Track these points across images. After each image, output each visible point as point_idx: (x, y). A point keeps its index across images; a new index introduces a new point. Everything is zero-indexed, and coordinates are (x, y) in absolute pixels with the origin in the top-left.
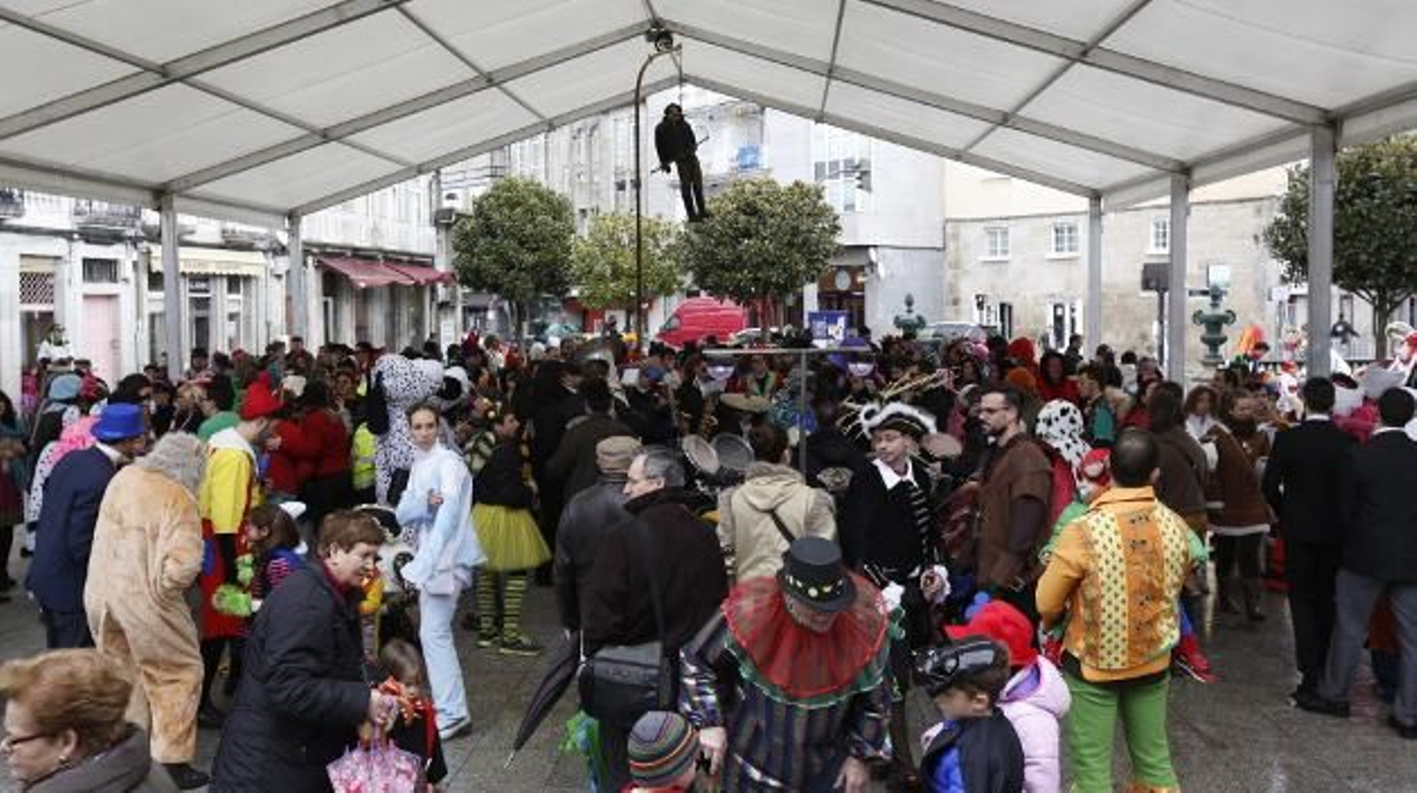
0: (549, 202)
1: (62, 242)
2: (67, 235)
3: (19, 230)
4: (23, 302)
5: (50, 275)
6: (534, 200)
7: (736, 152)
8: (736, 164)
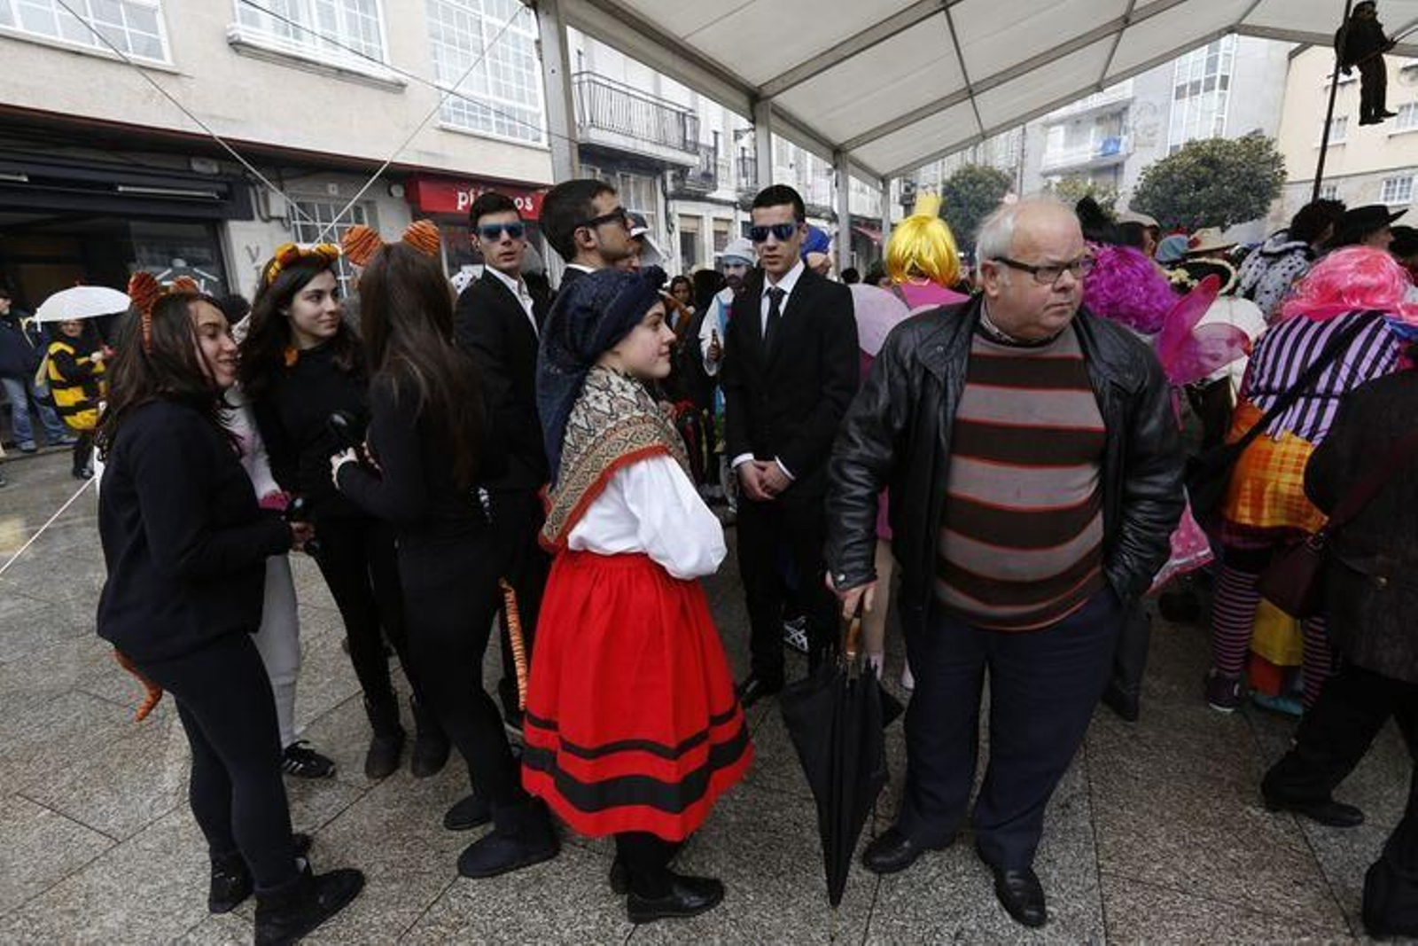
0: (998, 178)
1: (731, 210)
2: (733, 204)
3: (712, 201)
4: (716, 250)
5: (726, 233)
6: (990, 179)
7: (1101, 145)
8: (1100, 153)
